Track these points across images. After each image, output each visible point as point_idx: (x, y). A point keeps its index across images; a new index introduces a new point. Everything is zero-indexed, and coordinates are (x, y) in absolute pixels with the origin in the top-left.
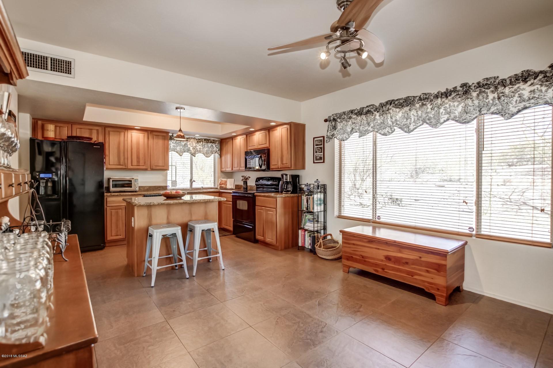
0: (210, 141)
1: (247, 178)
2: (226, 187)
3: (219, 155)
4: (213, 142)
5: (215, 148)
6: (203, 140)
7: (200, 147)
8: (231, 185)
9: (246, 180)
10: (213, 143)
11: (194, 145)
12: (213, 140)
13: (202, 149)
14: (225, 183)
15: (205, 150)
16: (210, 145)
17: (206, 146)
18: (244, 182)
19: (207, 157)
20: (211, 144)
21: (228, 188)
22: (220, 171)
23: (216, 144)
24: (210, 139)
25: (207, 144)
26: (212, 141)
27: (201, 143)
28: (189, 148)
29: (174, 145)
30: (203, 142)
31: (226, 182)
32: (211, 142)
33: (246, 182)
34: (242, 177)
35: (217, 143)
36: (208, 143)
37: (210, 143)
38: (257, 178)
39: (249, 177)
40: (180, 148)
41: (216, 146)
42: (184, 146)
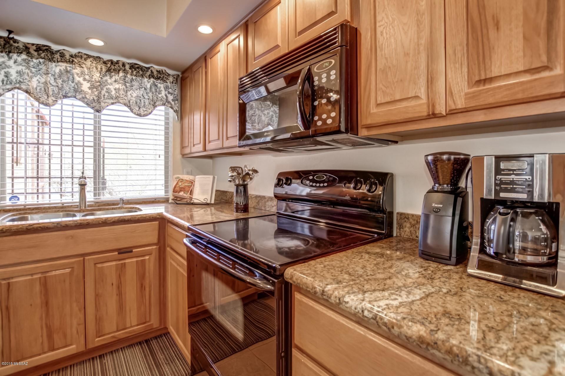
0: (149, 73)
1: (248, 174)
2: (191, 199)
3: (176, 111)
4: (160, 76)
5: (163, 93)
6: (127, 67)
7: (117, 86)
8: (203, 192)
9: (244, 181)
10: (158, 78)
11: (97, 76)
12: (159, 72)
13: (122, 92)
14: (189, 188)
15: (135, 95)
16: (148, 83)
17: (136, 84)
18: (237, 186)
19: (140, 115)
20: (152, 79)
21: (196, 201)
22: (179, 156)
23: (169, 84)
24: (149, 68)
25: (138, 79)
26: (155, 73)
27: (121, 74)
28: (79, 84)
29: (20, 68)
30: (125, 71)
31: (192, 182)
32: (152, 76)
33: (245, 187)
34: (233, 169)
35: (171, 79)
36: (142, 76)
37: (150, 77)
38: (281, 174)
39: (255, 171)
40: (43, 80)
41: (166, 88)
42: (60, 76)
